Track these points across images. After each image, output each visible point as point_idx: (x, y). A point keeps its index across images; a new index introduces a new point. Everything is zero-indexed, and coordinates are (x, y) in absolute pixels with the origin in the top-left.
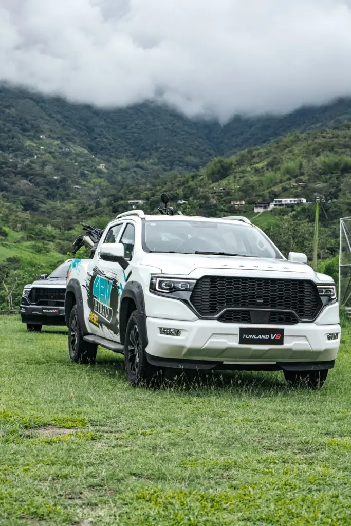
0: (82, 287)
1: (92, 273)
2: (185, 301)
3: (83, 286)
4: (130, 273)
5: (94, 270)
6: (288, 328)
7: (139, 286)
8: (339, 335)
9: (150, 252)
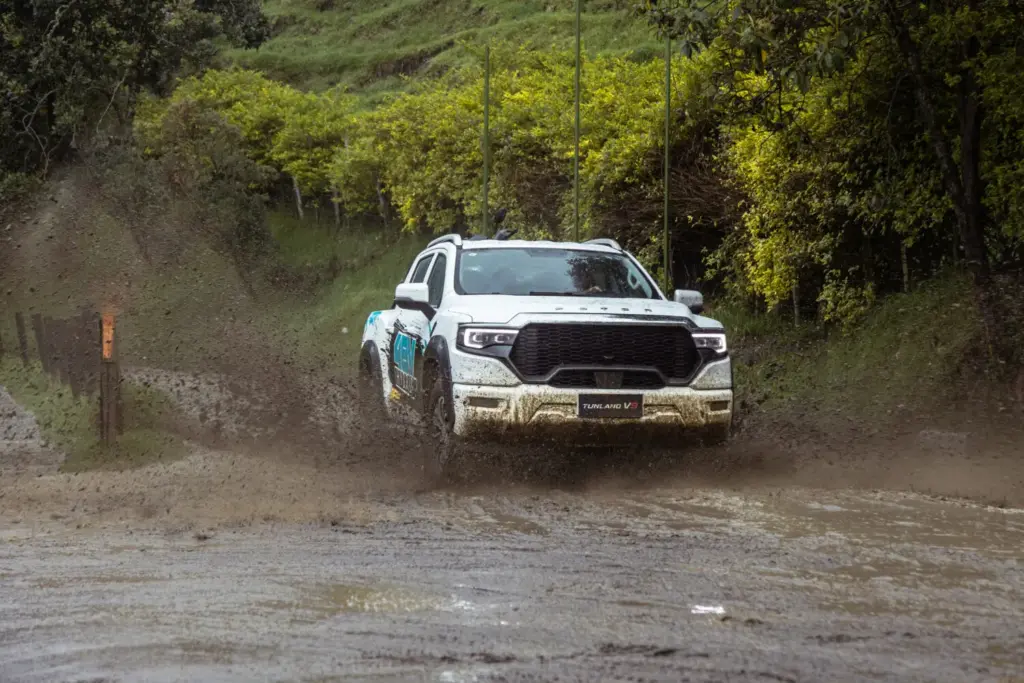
0: (380, 352)
1: (392, 330)
2: (503, 360)
3: (382, 349)
4: (436, 324)
5: (395, 325)
6: (648, 394)
7: (444, 342)
8: (730, 405)
9: (465, 294)
